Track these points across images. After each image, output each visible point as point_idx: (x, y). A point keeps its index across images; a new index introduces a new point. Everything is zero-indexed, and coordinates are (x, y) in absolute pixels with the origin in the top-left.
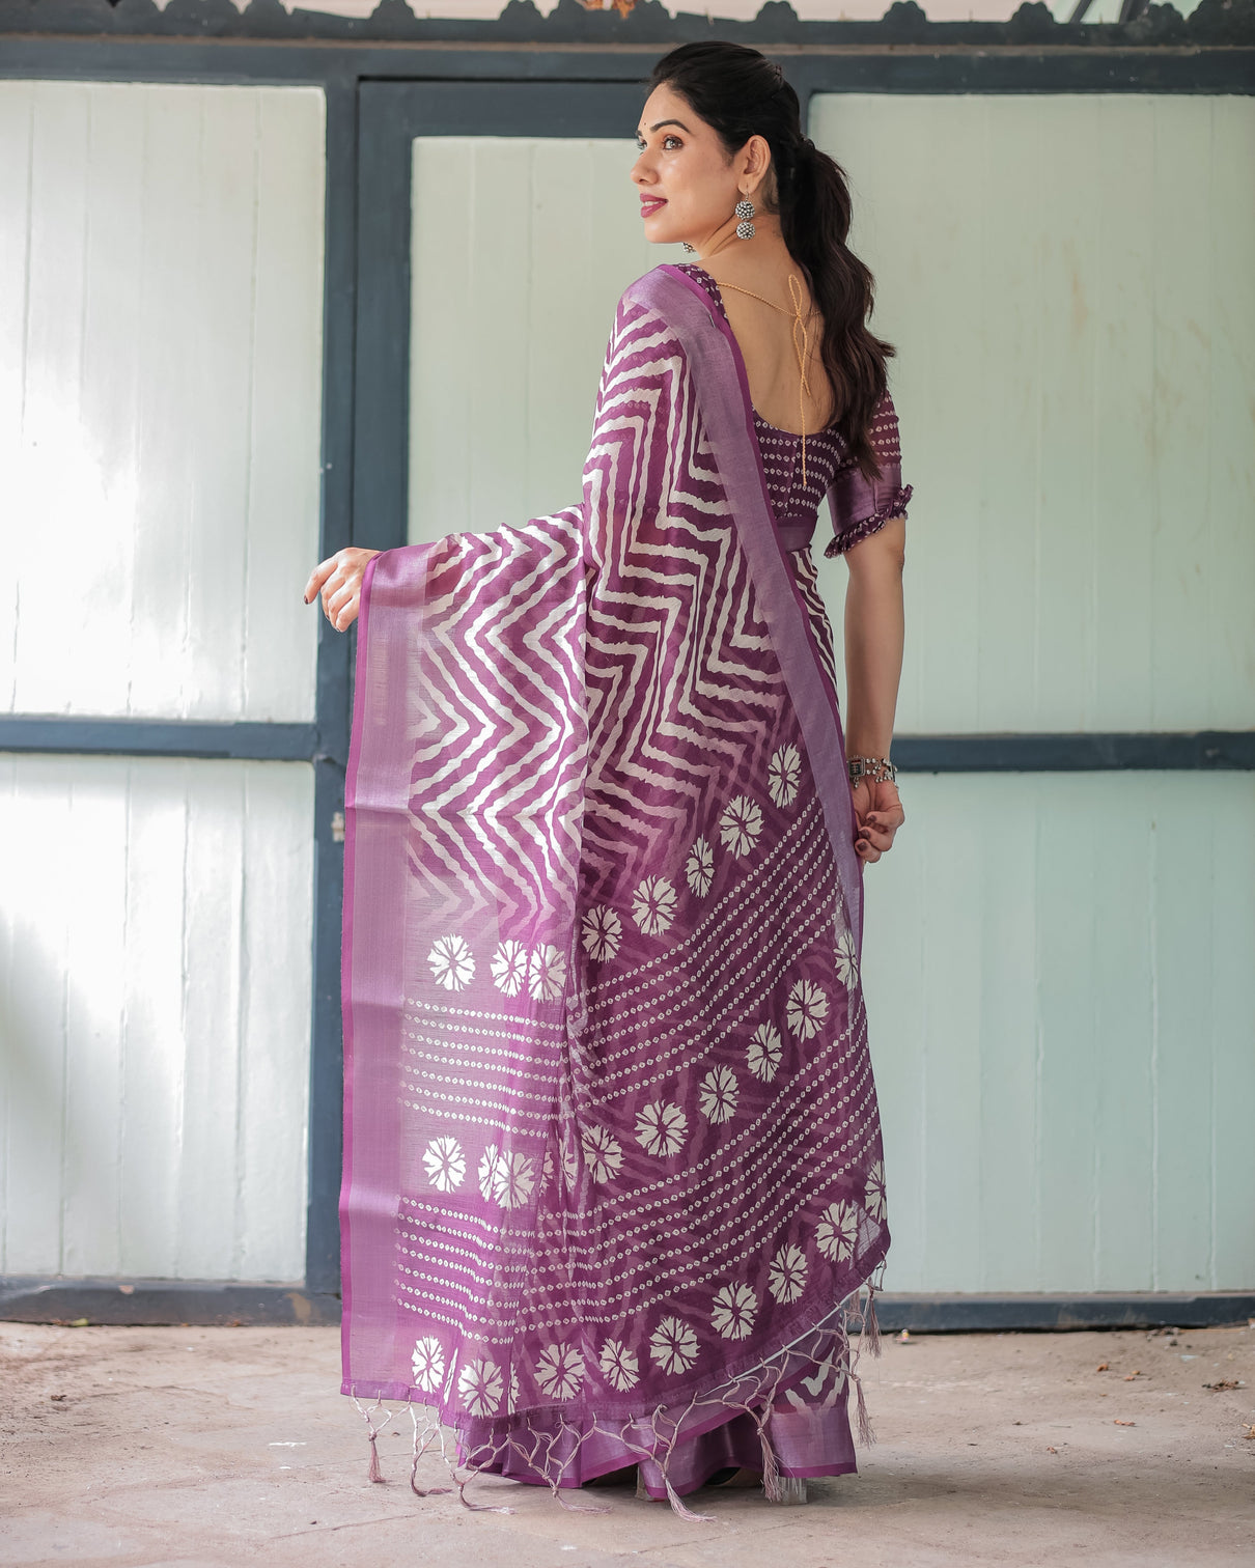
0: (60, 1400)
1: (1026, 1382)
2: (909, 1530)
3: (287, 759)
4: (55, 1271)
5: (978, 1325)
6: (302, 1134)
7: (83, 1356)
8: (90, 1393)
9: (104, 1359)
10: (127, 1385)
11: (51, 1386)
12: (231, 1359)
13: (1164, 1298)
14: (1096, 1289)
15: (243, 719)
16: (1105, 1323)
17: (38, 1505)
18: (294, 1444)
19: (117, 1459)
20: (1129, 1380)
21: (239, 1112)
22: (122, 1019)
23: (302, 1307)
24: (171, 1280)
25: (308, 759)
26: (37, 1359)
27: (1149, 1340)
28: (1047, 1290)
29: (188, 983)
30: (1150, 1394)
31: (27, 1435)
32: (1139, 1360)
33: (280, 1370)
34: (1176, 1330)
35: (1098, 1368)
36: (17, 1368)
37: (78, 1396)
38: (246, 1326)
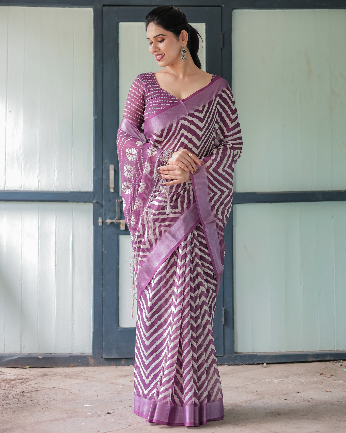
0: (22, 393)
1: (300, 379)
2: (268, 428)
3: (85, 202)
4: (19, 352)
5: (286, 361)
6: (91, 310)
7: (28, 378)
8: (31, 390)
9: (35, 379)
10: (42, 387)
11: (20, 388)
12: (72, 378)
13: (338, 352)
14: (319, 350)
15: (72, 190)
16: (322, 359)
17: (18, 428)
18: (91, 405)
19: (40, 412)
20: (329, 377)
21: (72, 304)
22: (38, 278)
23: (91, 361)
24: (53, 354)
25: (91, 202)
26: (15, 380)
27: (334, 364)
28: (305, 350)
29: (57, 267)
30: (335, 381)
31: (14, 405)
32: (331, 371)
33: (86, 381)
34: (342, 361)
35: (320, 374)
36: (9, 382)
37: (27, 391)
38: (75, 367)
